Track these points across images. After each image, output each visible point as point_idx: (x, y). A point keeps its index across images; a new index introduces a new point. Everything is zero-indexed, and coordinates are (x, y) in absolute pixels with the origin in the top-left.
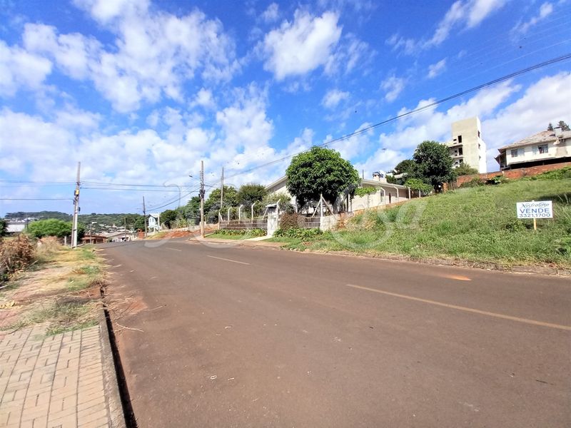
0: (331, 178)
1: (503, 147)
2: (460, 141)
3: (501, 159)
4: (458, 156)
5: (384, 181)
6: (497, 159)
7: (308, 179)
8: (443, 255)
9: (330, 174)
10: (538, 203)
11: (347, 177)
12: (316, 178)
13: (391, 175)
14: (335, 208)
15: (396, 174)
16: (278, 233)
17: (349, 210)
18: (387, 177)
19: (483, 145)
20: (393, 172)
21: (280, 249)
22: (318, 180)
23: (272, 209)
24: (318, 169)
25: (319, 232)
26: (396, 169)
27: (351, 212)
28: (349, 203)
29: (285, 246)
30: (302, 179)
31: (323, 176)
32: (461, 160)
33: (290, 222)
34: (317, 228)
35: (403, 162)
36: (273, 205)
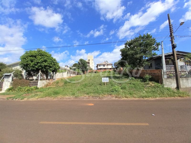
0: (46, 64)
1: (97, 64)
2: (89, 61)
3: (97, 67)
4: (89, 65)
5: (69, 68)
6: (96, 67)
7: (33, 63)
8: (85, 95)
9: (45, 62)
10: (106, 78)
11: (54, 65)
12: (38, 63)
13: (71, 67)
14: (47, 77)
15: (73, 67)
16: (9, 89)
17: (54, 78)
18: (70, 67)
19: (94, 63)
20: (72, 66)
21: (6, 99)
22: (39, 64)
23: (8, 76)
24: (39, 59)
25: (37, 88)
26: (73, 65)
27: (55, 79)
28: (54, 75)
29: (10, 98)
30: (30, 62)
31: (42, 63)
32: (89, 66)
33: (20, 83)
34: (36, 86)
35: (75, 64)
36: (9, 74)
